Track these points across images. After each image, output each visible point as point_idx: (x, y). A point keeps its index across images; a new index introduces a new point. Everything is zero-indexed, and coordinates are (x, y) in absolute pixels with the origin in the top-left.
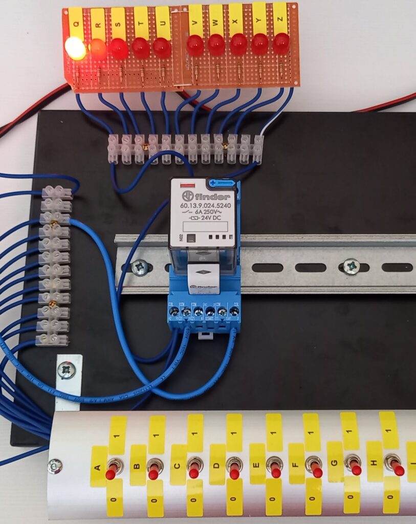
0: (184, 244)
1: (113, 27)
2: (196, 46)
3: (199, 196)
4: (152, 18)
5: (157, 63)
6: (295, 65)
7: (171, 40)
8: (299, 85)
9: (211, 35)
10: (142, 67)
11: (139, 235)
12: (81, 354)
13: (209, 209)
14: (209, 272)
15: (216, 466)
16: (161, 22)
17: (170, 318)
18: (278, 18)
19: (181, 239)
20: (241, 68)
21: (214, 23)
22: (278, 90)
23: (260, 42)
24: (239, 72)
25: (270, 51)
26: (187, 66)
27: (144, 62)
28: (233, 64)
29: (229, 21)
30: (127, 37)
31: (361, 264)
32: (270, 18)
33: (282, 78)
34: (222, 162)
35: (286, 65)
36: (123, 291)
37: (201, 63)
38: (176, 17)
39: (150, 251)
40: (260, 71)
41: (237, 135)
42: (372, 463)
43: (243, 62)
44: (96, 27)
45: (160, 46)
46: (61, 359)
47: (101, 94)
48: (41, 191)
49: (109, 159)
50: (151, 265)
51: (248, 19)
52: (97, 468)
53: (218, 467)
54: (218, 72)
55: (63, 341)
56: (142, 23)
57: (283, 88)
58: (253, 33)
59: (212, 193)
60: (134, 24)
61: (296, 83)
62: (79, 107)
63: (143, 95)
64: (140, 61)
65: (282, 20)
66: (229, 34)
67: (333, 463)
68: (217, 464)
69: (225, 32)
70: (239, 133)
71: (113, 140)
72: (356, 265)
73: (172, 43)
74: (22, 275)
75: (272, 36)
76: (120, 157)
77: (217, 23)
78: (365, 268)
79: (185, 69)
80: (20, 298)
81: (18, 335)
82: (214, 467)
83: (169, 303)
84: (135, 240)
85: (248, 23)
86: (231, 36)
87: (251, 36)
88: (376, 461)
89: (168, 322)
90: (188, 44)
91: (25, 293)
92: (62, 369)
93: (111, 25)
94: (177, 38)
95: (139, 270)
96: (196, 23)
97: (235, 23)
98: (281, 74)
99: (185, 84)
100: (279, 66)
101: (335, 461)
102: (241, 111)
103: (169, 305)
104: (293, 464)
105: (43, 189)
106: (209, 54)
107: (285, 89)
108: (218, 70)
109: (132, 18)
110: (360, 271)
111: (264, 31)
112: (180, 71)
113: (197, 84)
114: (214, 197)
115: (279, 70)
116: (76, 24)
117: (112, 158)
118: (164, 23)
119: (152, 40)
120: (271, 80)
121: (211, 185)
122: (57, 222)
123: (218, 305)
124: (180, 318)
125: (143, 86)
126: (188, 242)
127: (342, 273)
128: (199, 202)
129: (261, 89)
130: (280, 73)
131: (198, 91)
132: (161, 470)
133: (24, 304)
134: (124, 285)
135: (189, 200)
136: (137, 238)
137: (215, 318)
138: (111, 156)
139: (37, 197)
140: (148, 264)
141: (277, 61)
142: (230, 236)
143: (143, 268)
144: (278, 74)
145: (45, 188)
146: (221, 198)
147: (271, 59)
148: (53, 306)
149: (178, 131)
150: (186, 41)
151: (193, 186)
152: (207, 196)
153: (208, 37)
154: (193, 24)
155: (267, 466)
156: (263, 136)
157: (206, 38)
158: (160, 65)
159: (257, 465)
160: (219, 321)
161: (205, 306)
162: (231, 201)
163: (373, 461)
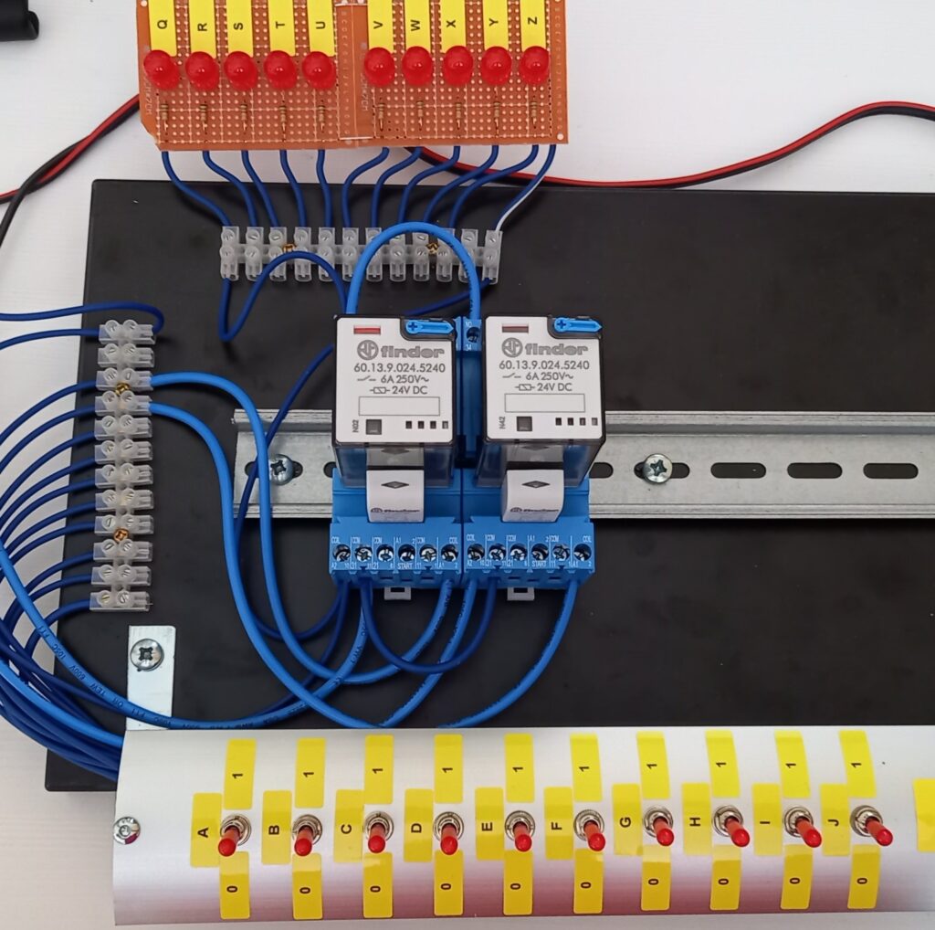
0: (362, 437)
1: (230, 30)
2: (380, 67)
3: (388, 350)
4: (300, 15)
5: (310, 97)
6: (559, 104)
7: (335, 56)
8: (565, 141)
9: (408, 47)
10: (283, 104)
11: (277, 411)
12: (175, 626)
13: (406, 373)
14: (405, 485)
15: (416, 828)
16: (317, 23)
17: (334, 565)
18: (529, 19)
19: (356, 429)
20: (463, 109)
21: (413, 25)
22: (527, 149)
23: (496, 62)
24: (459, 116)
25: (514, 78)
26: (365, 103)
27: (287, 94)
28: (447, 101)
29: (440, 23)
30: (255, 49)
31: (673, 464)
32: (514, 19)
33: (534, 127)
34: (428, 278)
35: (542, 104)
36: (249, 512)
37: (389, 98)
38: (344, 13)
39: (297, 439)
40: (497, 115)
41: (454, 230)
42: (692, 822)
43: (465, 98)
44: (199, 30)
45: (315, 67)
46: (137, 634)
47: (208, 153)
48: (98, 330)
49: (222, 272)
50: (298, 464)
51: (475, 19)
52: (203, 833)
53: (420, 831)
54: (420, 115)
55: (140, 601)
56: (283, 25)
57: (537, 146)
58: (483, 44)
59: (411, 345)
60: (267, 26)
61: (560, 137)
62: (167, 175)
63: (284, 155)
64: (279, 94)
65: (535, 23)
66: (440, 46)
67: (624, 823)
68: (418, 825)
69: (433, 43)
70: (458, 226)
71: (229, 236)
72: (665, 466)
73: (336, 62)
74: (64, 482)
75: (518, 50)
76: (242, 267)
77: (418, 25)
78: (681, 471)
79: (359, 108)
80: (61, 524)
81: (59, 590)
82: (413, 831)
83: (332, 538)
84: (272, 420)
85: (476, 27)
86: (444, 50)
87: (480, 51)
88: (698, 819)
89: (331, 572)
90: (366, 63)
91: (70, 516)
92: (139, 652)
93: (226, 26)
94: (346, 53)
95: (277, 474)
96: (381, 25)
97: (451, 26)
98: (535, 120)
99: (360, 136)
100: (531, 106)
101: (626, 819)
102: (463, 185)
103: (332, 542)
104: (552, 824)
105: (102, 326)
106: (404, 83)
107: (541, 146)
108: (420, 111)
109: (265, 15)
110: (673, 476)
111: (504, 43)
112: (351, 112)
113: (382, 137)
114: (415, 353)
115: (530, 113)
116: (162, 25)
117: (227, 270)
118: (322, 25)
119: (301, 55)
120: (516, 131)
121: (409, 330)
122: (127, 385)
123: (420, 541)
124: (352, 565)
125: (283, 140)
126: (367, 433)
127: (641, 480)
128: (387, 360)
129: (498, 147)
130: (531, 119)
131: (384, 148)
132: (318, 837)
133: (68, 534)
134: (250, 502)
135: (371, 358)
136: (274, 416)
137: (416, 564)
138: (226, 266)
139: (90, 341)
140: (294, 462)
141: (527, 97)
142: (445, 424)
143: (284, 469)
144: (527, 120)
145: (104, 323)
146: (428, 354)
147: (515, 93)
148: (121, 539)
149: (347, 222)
150: (362, 57)
151: (377, 331)
152: (403, 350)
153: (403, 51)
154: (375, 28)
155: (507, 828)
156: (501, 233)
157: (399, 52)
158: (314, 101)
159: (489, 827)
160: (422, 571)
161: (397, 543)
162: (446, 358)
163: (694, 819)
